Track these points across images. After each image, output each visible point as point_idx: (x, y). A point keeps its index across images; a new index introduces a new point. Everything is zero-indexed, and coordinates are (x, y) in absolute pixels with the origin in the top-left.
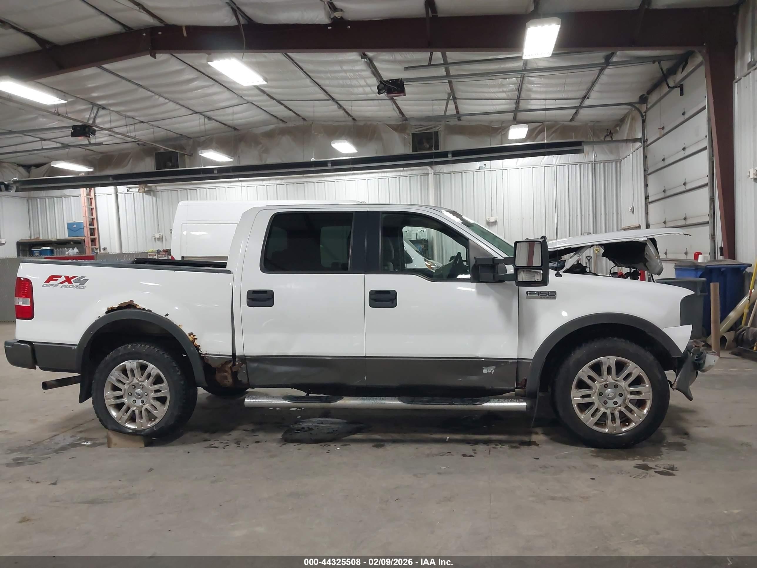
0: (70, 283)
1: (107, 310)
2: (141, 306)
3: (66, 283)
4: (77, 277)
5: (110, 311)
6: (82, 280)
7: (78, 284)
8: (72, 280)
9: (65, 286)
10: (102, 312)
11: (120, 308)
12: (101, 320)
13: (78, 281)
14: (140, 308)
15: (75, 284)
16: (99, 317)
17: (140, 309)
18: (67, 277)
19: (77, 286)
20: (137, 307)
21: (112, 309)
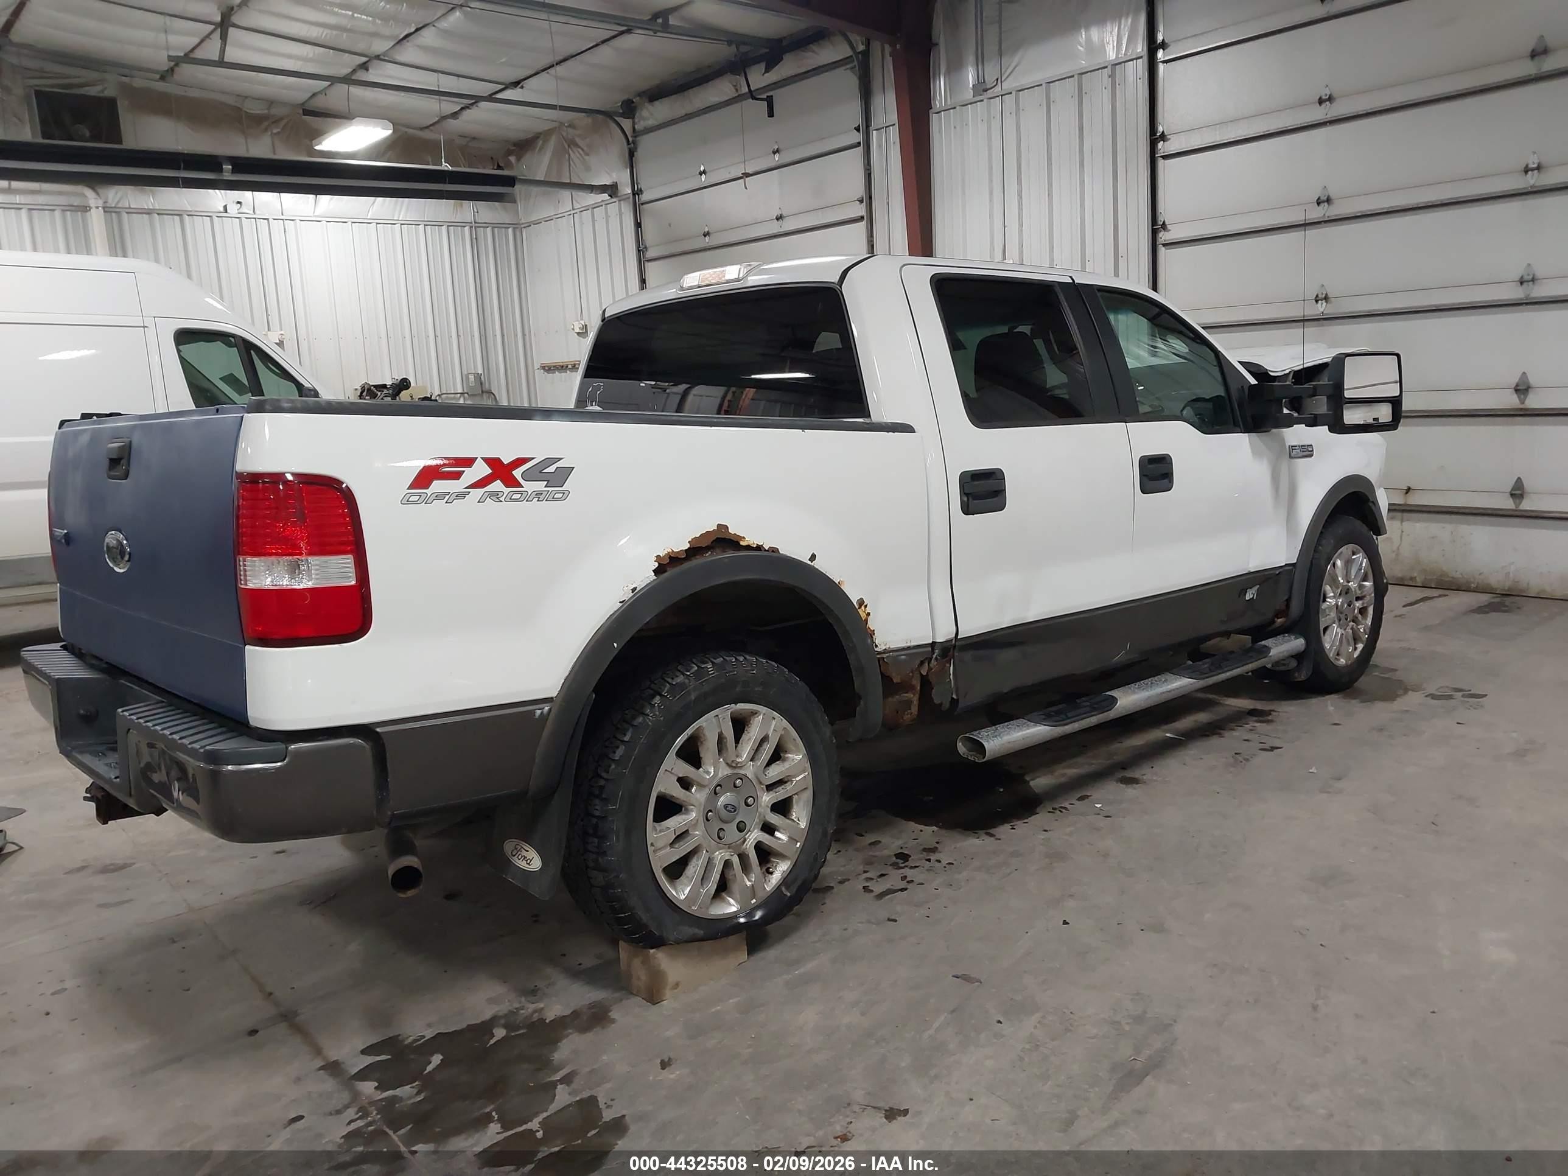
0: (511, 482)
1: (657, 565)
2: (751, 538)
3: (497, 486)
4: (533, 458)
5: (666, 565)
6: (551, 469)
7: (540, 486)
8: (517, 473)
9: (495, 495)
10: (644, 575)
11: (695, 550)
12: (640, 600)
13: (538, 473)
14: (749, 545)
15: (529, 487)
16: (634, 590)
17: (748, 548)
18: (493, 463)
19: (538, 495)
20: (742, 543)
21: (670, 558)
